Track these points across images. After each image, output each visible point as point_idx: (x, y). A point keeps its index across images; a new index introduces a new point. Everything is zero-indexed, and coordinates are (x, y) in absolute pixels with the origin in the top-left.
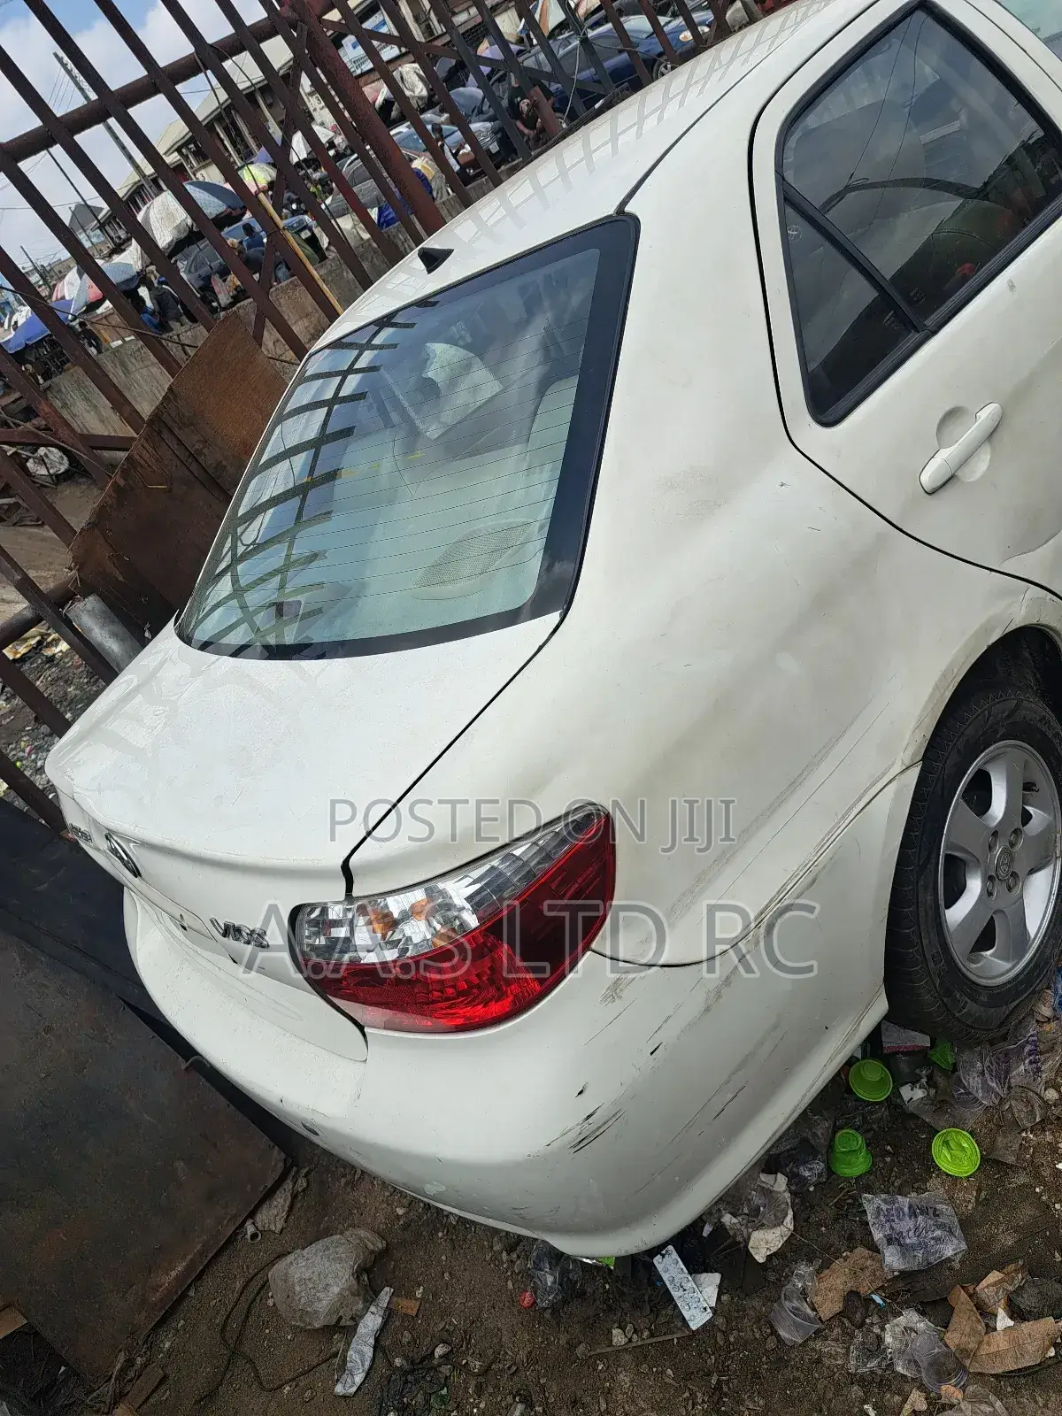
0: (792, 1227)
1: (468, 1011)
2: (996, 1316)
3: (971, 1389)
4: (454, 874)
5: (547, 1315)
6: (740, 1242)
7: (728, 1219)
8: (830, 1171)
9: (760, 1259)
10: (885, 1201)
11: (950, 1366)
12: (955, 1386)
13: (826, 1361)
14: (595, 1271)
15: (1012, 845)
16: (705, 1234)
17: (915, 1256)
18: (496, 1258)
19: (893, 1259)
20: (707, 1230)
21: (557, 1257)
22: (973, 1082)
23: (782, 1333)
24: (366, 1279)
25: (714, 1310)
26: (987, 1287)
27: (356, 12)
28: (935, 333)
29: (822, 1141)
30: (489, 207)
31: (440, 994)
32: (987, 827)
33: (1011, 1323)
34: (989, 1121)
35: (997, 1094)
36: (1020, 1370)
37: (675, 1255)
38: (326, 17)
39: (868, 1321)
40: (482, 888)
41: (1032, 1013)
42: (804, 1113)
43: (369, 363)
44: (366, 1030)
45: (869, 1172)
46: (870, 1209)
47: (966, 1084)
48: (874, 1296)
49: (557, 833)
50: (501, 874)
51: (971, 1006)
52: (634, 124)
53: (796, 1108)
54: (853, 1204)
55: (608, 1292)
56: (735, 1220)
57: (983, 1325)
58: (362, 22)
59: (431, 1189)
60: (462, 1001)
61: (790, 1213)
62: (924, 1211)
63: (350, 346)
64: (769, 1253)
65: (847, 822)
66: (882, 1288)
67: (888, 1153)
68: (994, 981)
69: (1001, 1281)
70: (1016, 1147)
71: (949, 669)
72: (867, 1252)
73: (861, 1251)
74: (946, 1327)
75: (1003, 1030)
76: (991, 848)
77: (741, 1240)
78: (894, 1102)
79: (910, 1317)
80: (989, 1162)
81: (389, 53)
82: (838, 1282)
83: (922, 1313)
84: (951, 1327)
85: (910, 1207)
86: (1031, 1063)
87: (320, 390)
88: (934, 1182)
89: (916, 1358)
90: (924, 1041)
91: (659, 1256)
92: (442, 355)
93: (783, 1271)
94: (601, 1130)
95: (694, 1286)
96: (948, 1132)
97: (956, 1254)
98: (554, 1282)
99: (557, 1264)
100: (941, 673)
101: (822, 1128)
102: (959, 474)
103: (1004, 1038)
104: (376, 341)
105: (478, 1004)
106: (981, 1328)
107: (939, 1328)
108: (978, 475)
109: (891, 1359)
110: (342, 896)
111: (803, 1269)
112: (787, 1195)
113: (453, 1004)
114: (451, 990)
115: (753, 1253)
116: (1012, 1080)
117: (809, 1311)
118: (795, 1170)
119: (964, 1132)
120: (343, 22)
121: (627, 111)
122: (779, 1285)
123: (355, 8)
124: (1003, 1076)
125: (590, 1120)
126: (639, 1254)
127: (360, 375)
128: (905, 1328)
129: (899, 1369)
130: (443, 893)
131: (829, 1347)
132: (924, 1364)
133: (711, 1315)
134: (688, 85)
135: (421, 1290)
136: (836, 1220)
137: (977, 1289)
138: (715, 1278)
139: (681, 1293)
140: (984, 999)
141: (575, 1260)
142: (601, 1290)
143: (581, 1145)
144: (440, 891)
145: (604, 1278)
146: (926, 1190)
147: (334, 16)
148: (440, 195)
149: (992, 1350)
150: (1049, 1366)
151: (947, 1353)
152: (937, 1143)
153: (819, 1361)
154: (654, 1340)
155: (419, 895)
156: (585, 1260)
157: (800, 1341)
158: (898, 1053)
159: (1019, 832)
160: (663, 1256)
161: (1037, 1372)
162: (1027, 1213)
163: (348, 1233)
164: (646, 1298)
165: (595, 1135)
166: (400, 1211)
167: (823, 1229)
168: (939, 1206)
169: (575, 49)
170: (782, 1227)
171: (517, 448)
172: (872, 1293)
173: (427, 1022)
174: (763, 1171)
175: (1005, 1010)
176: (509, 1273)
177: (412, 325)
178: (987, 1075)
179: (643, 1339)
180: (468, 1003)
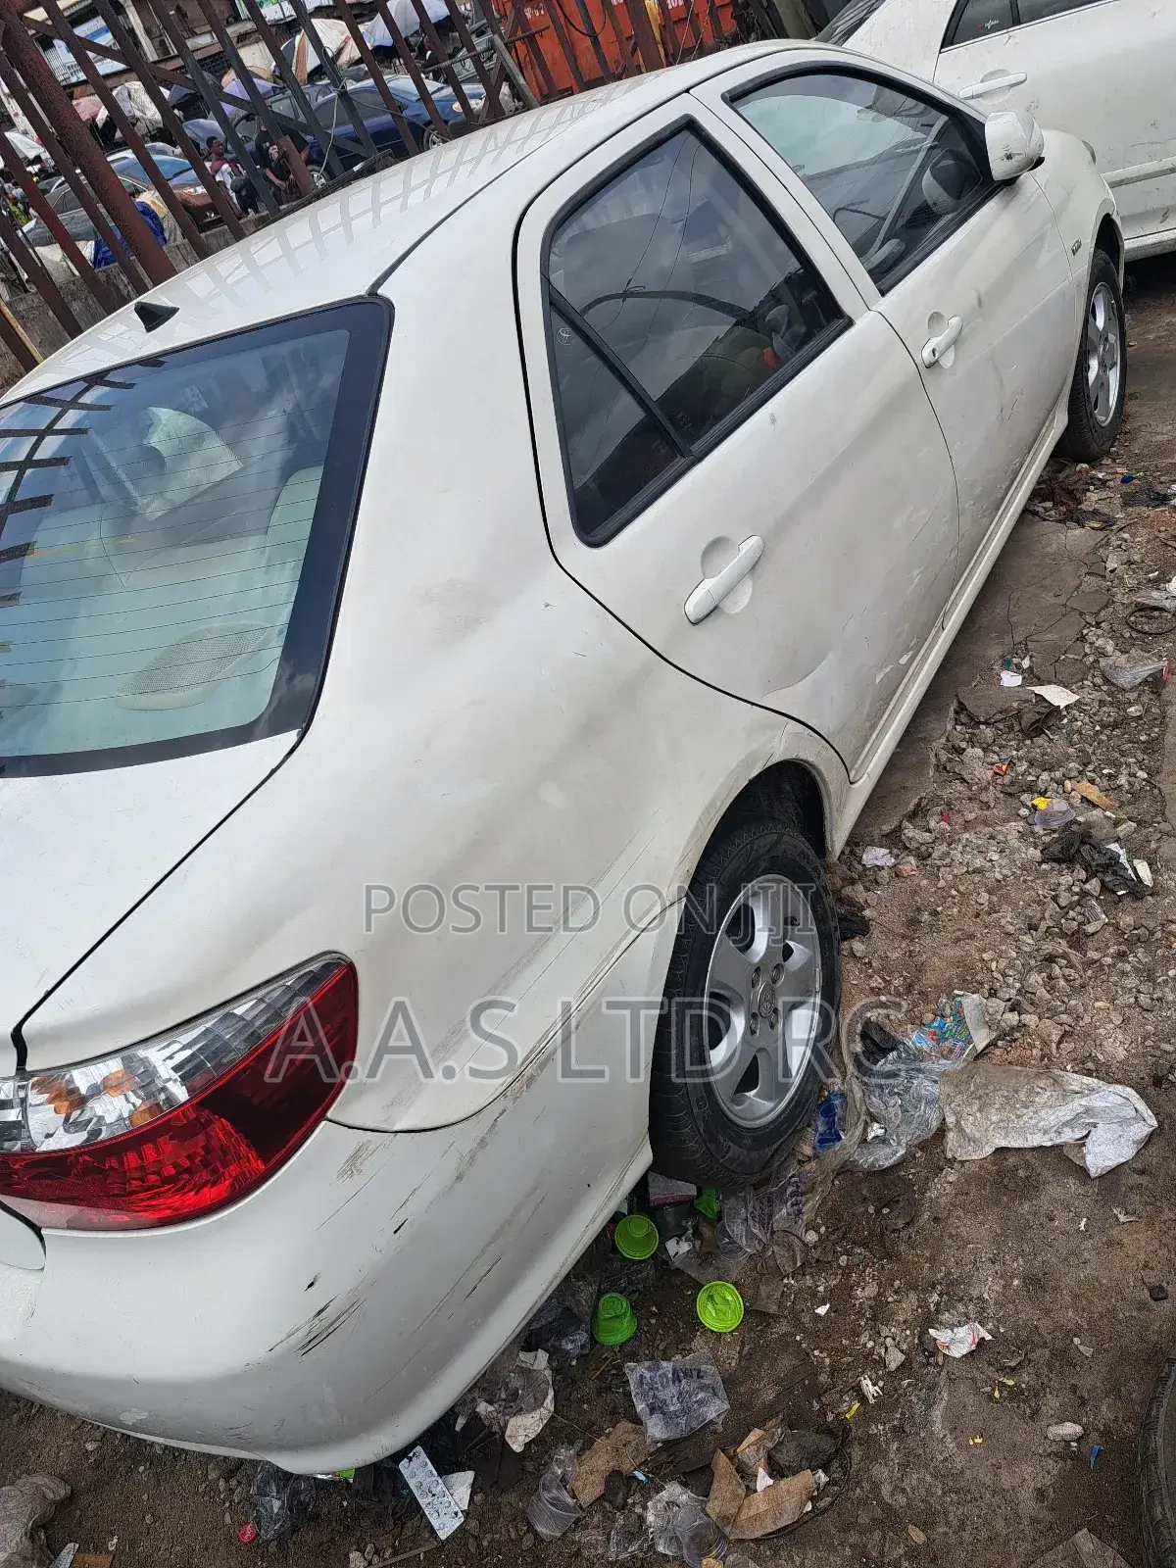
0: (552, 1409)
1: (176, 1200)
2: (756, 1476)
3: (731, 1558)
4: (156, 1040)
5: (273, 1548)
6: (495, 1433)
7: (483, 1408)
8: (593, 1340)
9: (517, 1448)
10: (649, 1369)
11: (710, 1537)
12: (716, 1558)
13: (585, 1553)
14: (331, 1487)
15: (774, 981)
16: (458, 1428)
17: (678, 1424)
18: (212, 1489)
19: (656, 1430)
20: (461, 1422)
21: (285, 1478)
22: (737, 1230)
23: (540, 1529)
24: (43, 1537)
25: (466, 1513)
26: (748, 1447)
27: (66, 14)
28: (700, 459)
29: (586, 1309)
30: (229, 262)
31: (140, 1183)
32: (750, 964)
33: (771, 1482)
34: (752, 1270)
35: (760, 1241)
36: (779, 1530)
37: (423, 1456)
38: (26, 15)
39: (630, 1501)
40: (192, 1055)
41: (793, 1153)
42: (567, 1278)
43: (74, 425)
44: (44, 1232)
45: (634, 1337)
46: (632, 1378)
47: (731, 1233)
48: (636, 1473)
49: (288, 987)
50: (218, 1037)
51: (735, 1150)
52: (397, 197)
53: (555, 1277)
54: (617, 1375)
55: (346, 1511)
56: (491, 1408)
57: (743, 1487)
58: (73, 27)
59: (128, 1418)
60: (170, 1189)
61: (551, 1393)
62: (688, 1374)
63: (51, 402)
64: (527, 1440)
65: (611, 963)
66: (645, 1463)
67: (654, 1314)
68: (758, 1122)
69: (761, 1438)
70: (778, 1295)
71: (713, 801)
72: (630, 1425)
73: (625, 1425)
74: (707, 1496)
75: (765, 1174)
76: (754, 986)
77: (498, 1430)
78: (660, 1259)
79: (673, 1491)
80: (754, 1314)
81: (107, 66)
82: (600, 1462)
83: (685, 1485)
84: (711, 1496)
85: (675, 1371)
86: (793, 1205)
87: (8, 450)
88: (698, 1342)
89: (678, 1534)
90: (690, 1190)
91: (406, 1460)
92: (168, 424)
93: (541, 1459)
94: (335, 1326)
95: (445, 1489)
96: (712, 1286)
97: (719, 1415)
98: (281, 1508)
99: (285, 1486)
100: (704, 807)
101: (585, 1294)
102: (721, 605)
103: (767, 1181)
104: (86, 399)
105: (189, 1191)
106: (741, 1491)
107: (701, 1498)
108: (740, 607)
109: (652, 1539)
110: (12, 1071)
111: (564, 1453)
112: (548, 1373)
113: (156, 1193)
114: (154, 1177)
115: (510, 1443)
116: (775, 1225)
117: (569, 1500)
118: (557, 1344)
119: (729, 1285)
120: (50, 23)
121: (393, 180)
122: (538, 1474)
123: (65, 9)
124: (766, 1221)
125: (322, 1316)
126: (382, 1461)
127: (62, 437)
128: (667, 1503)
129: (660, 1549)
130: (144, 1061)
131: (592, 1536)
132: (685, 1540)
133: (463, 1520)
134: (459, 163)
135: (115, 1540)
136: (599, 1394)
137: (738, 1450)
138: (469, 1476)
139: (429, 1499)
140: (748, 1142)
141: (310, 1479)
142: (338, 1510)
143: (310, 1346)
144: (141, 1059)
145: (340, 1494)
146: (691, 1351)
147: (39, 14)
148: (172, 238)
149: (752, 1514)
150: (805, 1523)
151: (708, 1524)
152: (702, 1297)
153: (578, 1554)
154: (399, 1558)
155: (114, 1065)
156: (319, 1476)
157: (559, 1535)
158: (665, 1204)
159: (780, 968)
160: (410, 1459)
161: (794, 1530)
162: (786, 1362)
163: (20, 1482)
164: (390, 1511)
165: (329, 1331)
166: (90, 1447)
167: (585, 1406)
168: (703, 1368)
169: (331, 101)
170: (542, 1409)
171: (253, 541)
172: (635, 1470)
173: (124, 1217)
174: (523, 1349)
175: (768, 1151)
176: (227, 1504)
177: (131, 386)
178: (751, 1222)
179: (385, 1559)
180: (176, 1191)
